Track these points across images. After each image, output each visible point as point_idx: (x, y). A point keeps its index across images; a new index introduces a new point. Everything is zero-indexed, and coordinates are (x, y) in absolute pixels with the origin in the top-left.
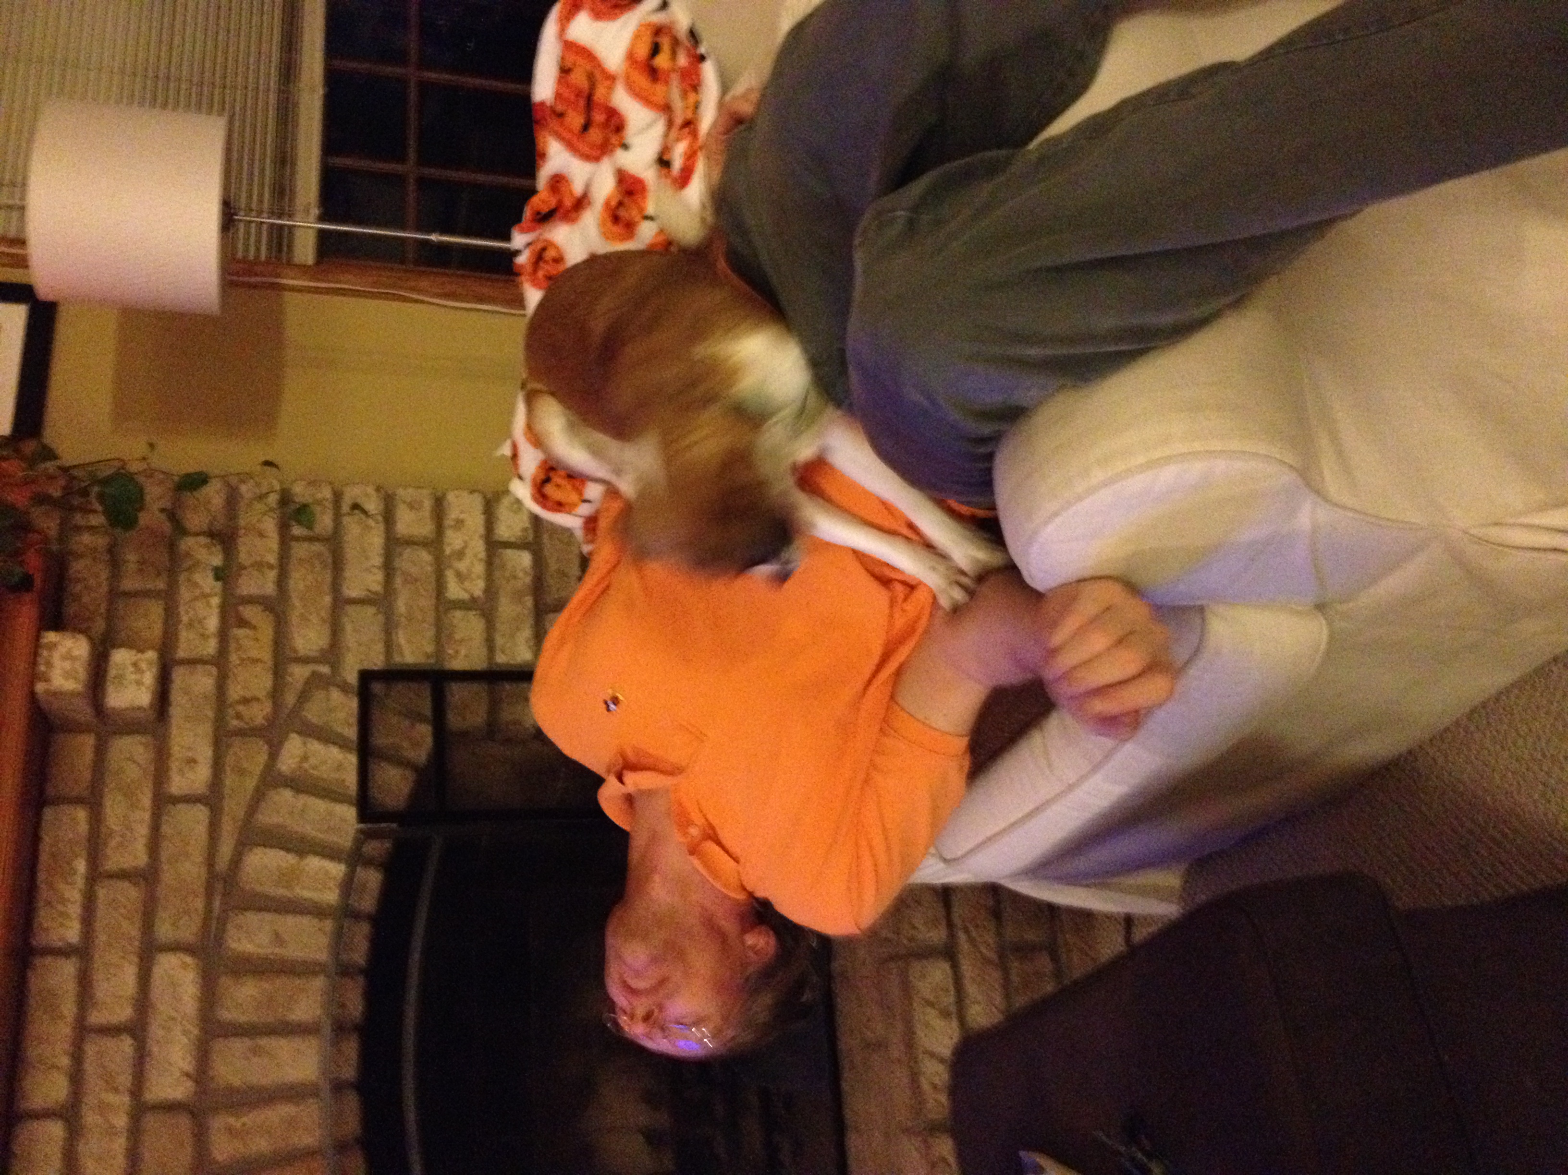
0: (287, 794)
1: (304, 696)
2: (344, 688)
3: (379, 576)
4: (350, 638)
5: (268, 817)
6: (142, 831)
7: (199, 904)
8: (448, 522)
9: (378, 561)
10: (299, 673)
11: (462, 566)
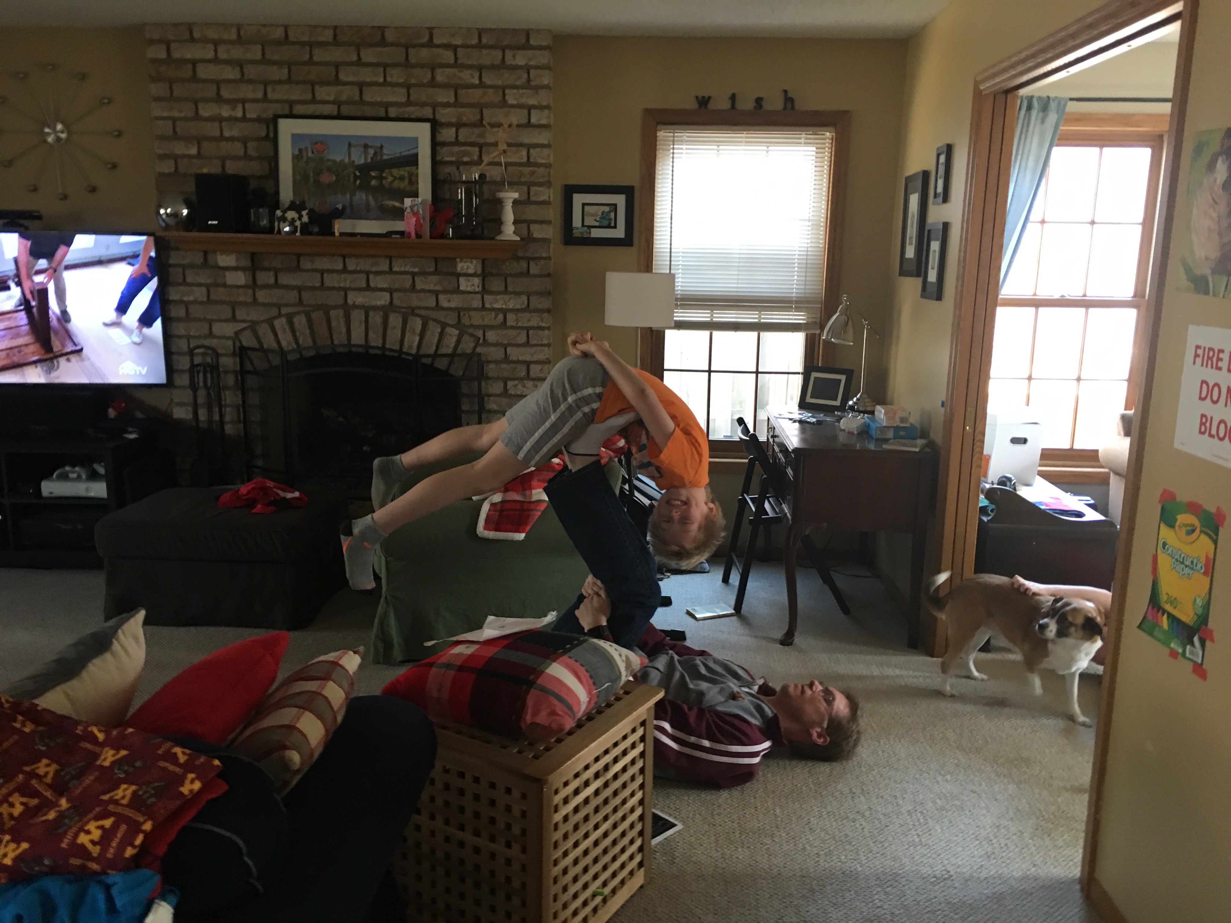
0: (439, 330)
1: (471, 335)
2: (475, 348)
3: (515, 359)
4: (492, 349)
5: (431, 324)
6: (427, 287)
7: (404, 305)
8: (536, 383)
9: (520, 358)
10: (480, 334)
11: (520, 387)
